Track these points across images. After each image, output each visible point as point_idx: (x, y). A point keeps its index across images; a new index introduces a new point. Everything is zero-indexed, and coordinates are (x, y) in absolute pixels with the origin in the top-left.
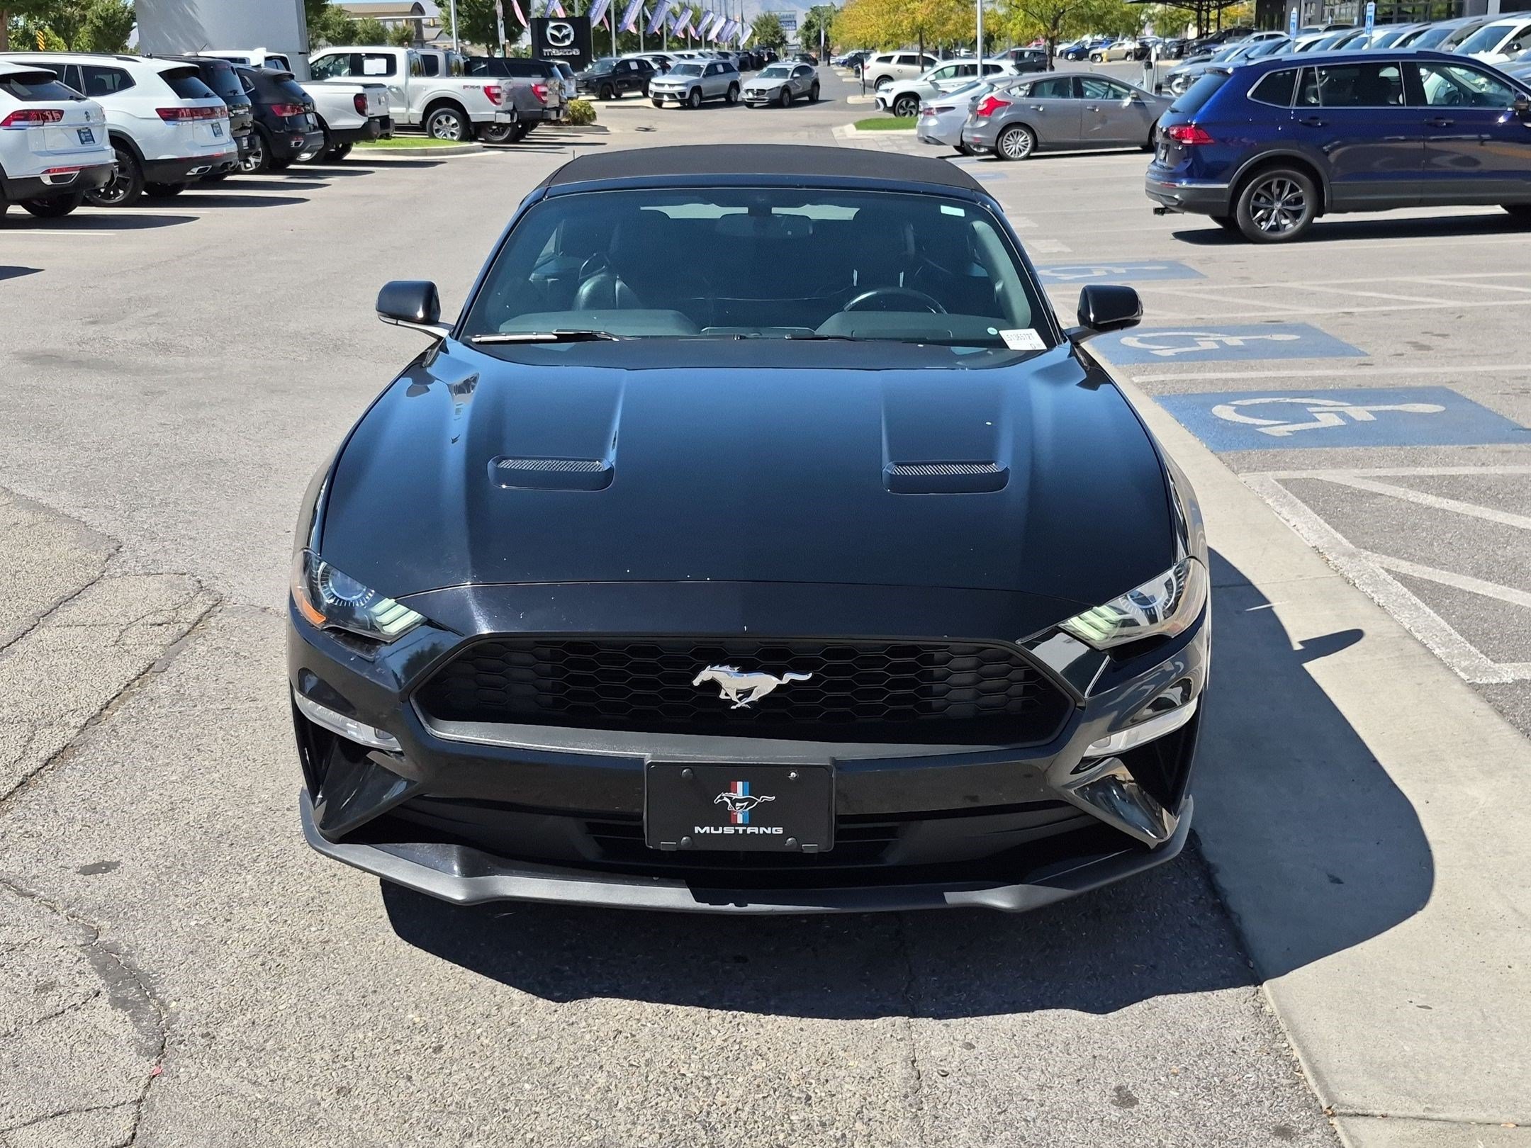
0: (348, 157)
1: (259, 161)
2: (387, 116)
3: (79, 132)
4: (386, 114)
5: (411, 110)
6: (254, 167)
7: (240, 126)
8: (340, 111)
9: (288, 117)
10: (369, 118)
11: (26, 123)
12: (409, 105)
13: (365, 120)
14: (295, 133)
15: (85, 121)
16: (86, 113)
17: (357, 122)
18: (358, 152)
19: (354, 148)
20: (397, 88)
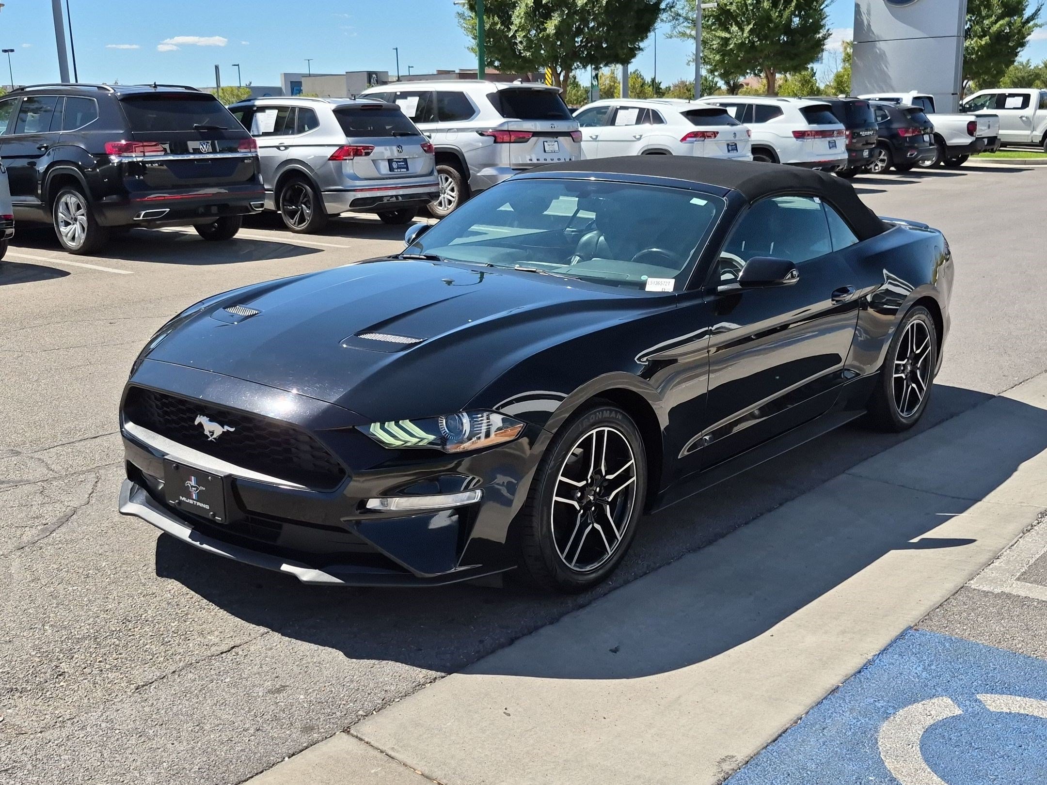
0: (964, 164)
1: (884, 165)
2: (996, 137)
3: (728, 145)
4: (995, 135)
5: (1035, 133)
6: (880, 170)
7: (865, 143)
8: (957, 133)
9: (909, 137)
10: (976, 138)
11: (694, 139)
12: (1034, 129)
13: (973, 139)
14: (912, 148)
15: (733, 138)
16: (735, 133)
17: (967, 140)
18: (972, 161)
19: (969, 158)
20: (1026, 117)
